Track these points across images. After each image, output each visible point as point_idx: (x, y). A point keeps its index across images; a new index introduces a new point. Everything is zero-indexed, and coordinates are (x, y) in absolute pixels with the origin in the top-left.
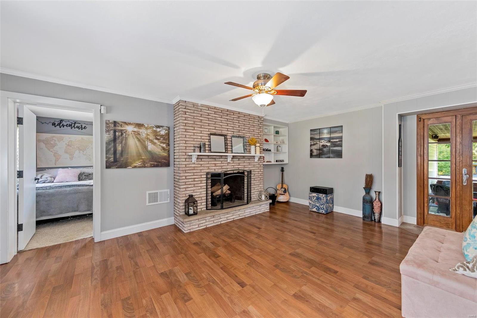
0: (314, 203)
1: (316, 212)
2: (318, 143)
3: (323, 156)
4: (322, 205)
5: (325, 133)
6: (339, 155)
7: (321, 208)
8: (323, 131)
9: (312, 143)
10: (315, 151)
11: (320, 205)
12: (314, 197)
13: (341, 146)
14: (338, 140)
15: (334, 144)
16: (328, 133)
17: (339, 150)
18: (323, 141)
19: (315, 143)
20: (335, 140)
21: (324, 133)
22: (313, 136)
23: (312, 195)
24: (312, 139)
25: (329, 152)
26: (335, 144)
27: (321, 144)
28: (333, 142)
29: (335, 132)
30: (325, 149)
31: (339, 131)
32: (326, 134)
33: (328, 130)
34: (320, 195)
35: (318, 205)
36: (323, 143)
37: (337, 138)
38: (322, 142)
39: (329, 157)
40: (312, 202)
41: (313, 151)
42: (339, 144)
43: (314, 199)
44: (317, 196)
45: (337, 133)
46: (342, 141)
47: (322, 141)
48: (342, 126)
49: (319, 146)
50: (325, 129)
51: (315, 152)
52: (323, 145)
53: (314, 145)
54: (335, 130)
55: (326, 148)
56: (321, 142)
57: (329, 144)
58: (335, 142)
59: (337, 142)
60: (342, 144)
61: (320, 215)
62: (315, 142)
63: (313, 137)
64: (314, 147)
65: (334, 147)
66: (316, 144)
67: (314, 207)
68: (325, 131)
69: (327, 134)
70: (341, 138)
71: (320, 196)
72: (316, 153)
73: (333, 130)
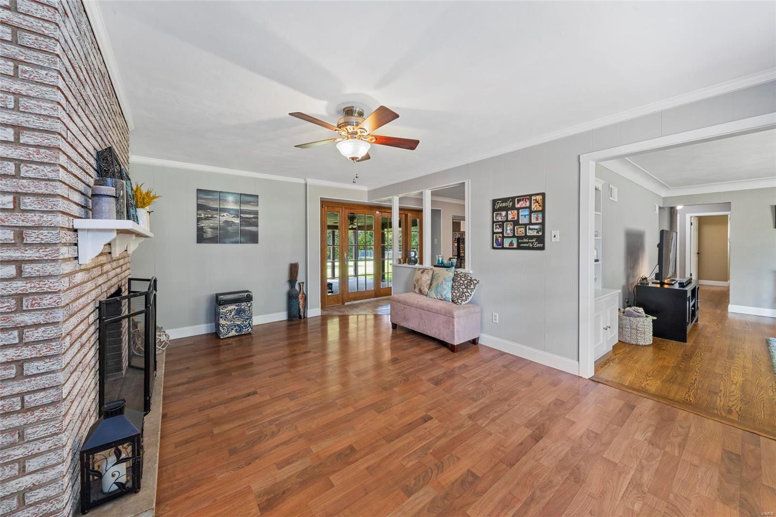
0: (232, 322)
1: (237, 336)
2: (216, 216)
3: (227, 240)
4: (247, 319)
5: (231, 201)
6: (253, 238)
7: (245, 326)
8: (226, 197)
9: (203, 215)
10: (209, 230)
11: (243, 321)
12: (231, 311)
13: (257, 226)
14: (252, 216)
15: (246, 221)
16: (236, 202)
17: (253, 232)
18: (227, 214)
19: (210, 216)
20: (247, 216)
21: (228, 202)
22: (201, 202)
23: (226, 309)
24: (200, 207)
25: (235, 234)
26: (248, 222)
27: (223, 219)
28: (244, 218)
29: (248, 203)
30: (229, 228)
31: (254, 203)
32: (231, 204)
33: (235, 197)
34: (243, 304)
35: (239, 323)
36: (226, 217)
37: (250, 212)
38: (224, 216)
39: (237, 242)
40: (227, 323)
41: (204, 231)
42: (254, 222)
43: (231, 316)
44: (236, 308)
45: (252, 205)
46: (257, 218)
47: (225, 214)
48: (257, 196)
49: (218, 222)
50: (230, 195)
51: (209, 232)
52: (226, 221)
53: (207, 218)
54: (248, 200)
55: (231, 226)
56: (222, 215)
57: (237, 221)
58: (247, 218)
59: (250, 218)
60: (258, 222)
61: (243, 337)
62: (210, 214)
63: (204, 205)
64: (204, 224)
65: (247, 226)
66: (212, 217)
67: (232, 329)
68: (230, 198)
69: (233, 204)
70: (256, 213)
71: (243, 307)
72: (212, 235)
73: (244, 198)
